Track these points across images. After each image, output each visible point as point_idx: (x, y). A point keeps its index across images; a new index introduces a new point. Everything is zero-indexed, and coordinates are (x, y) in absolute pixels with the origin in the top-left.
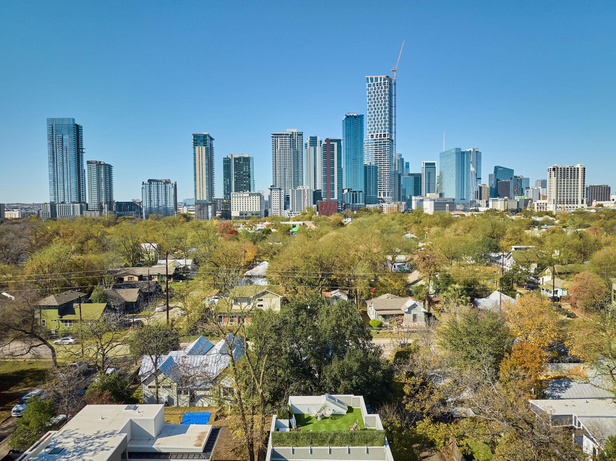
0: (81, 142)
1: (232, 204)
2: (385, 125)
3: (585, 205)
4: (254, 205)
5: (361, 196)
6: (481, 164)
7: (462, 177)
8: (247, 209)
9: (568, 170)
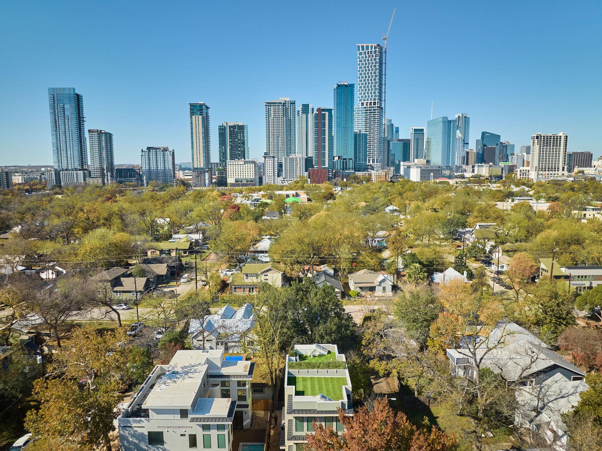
0: (82, 111)
1: (228, 171)
2: (375, 93)
3: (566, 173)
4: (249, 173)
5: (351, 164)
6: (469, 129)
7: (448, 146)
8: (242, 176)
9: (551, 139)
